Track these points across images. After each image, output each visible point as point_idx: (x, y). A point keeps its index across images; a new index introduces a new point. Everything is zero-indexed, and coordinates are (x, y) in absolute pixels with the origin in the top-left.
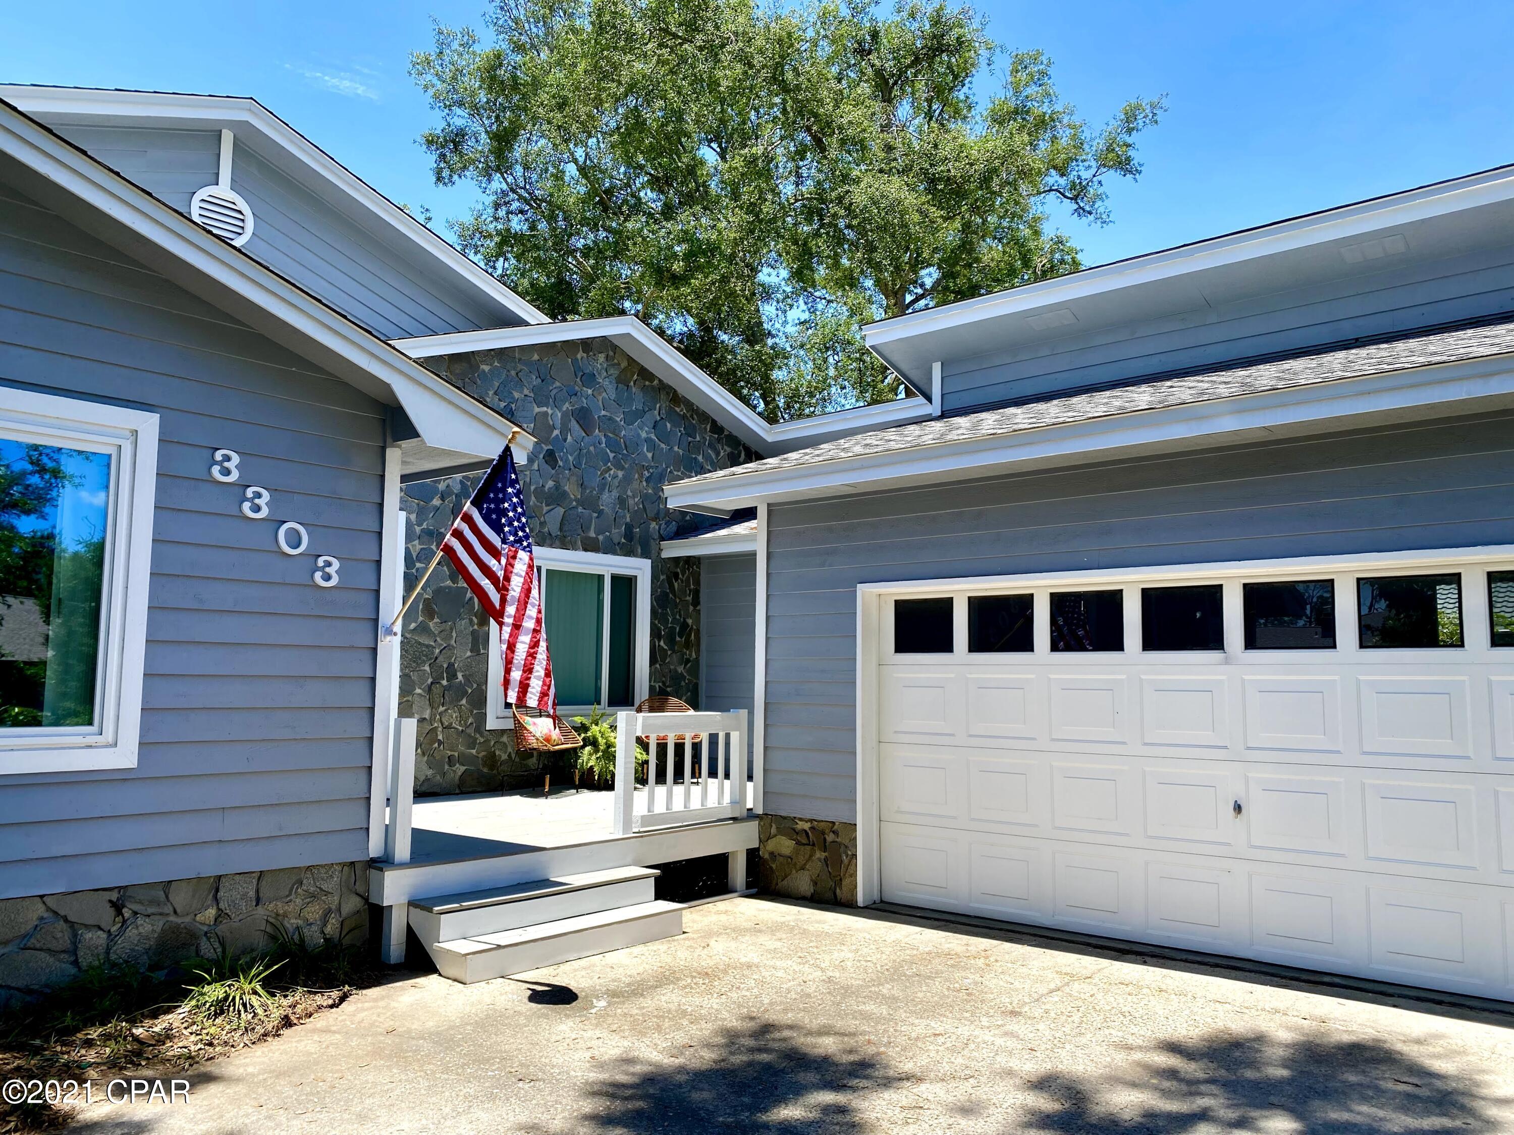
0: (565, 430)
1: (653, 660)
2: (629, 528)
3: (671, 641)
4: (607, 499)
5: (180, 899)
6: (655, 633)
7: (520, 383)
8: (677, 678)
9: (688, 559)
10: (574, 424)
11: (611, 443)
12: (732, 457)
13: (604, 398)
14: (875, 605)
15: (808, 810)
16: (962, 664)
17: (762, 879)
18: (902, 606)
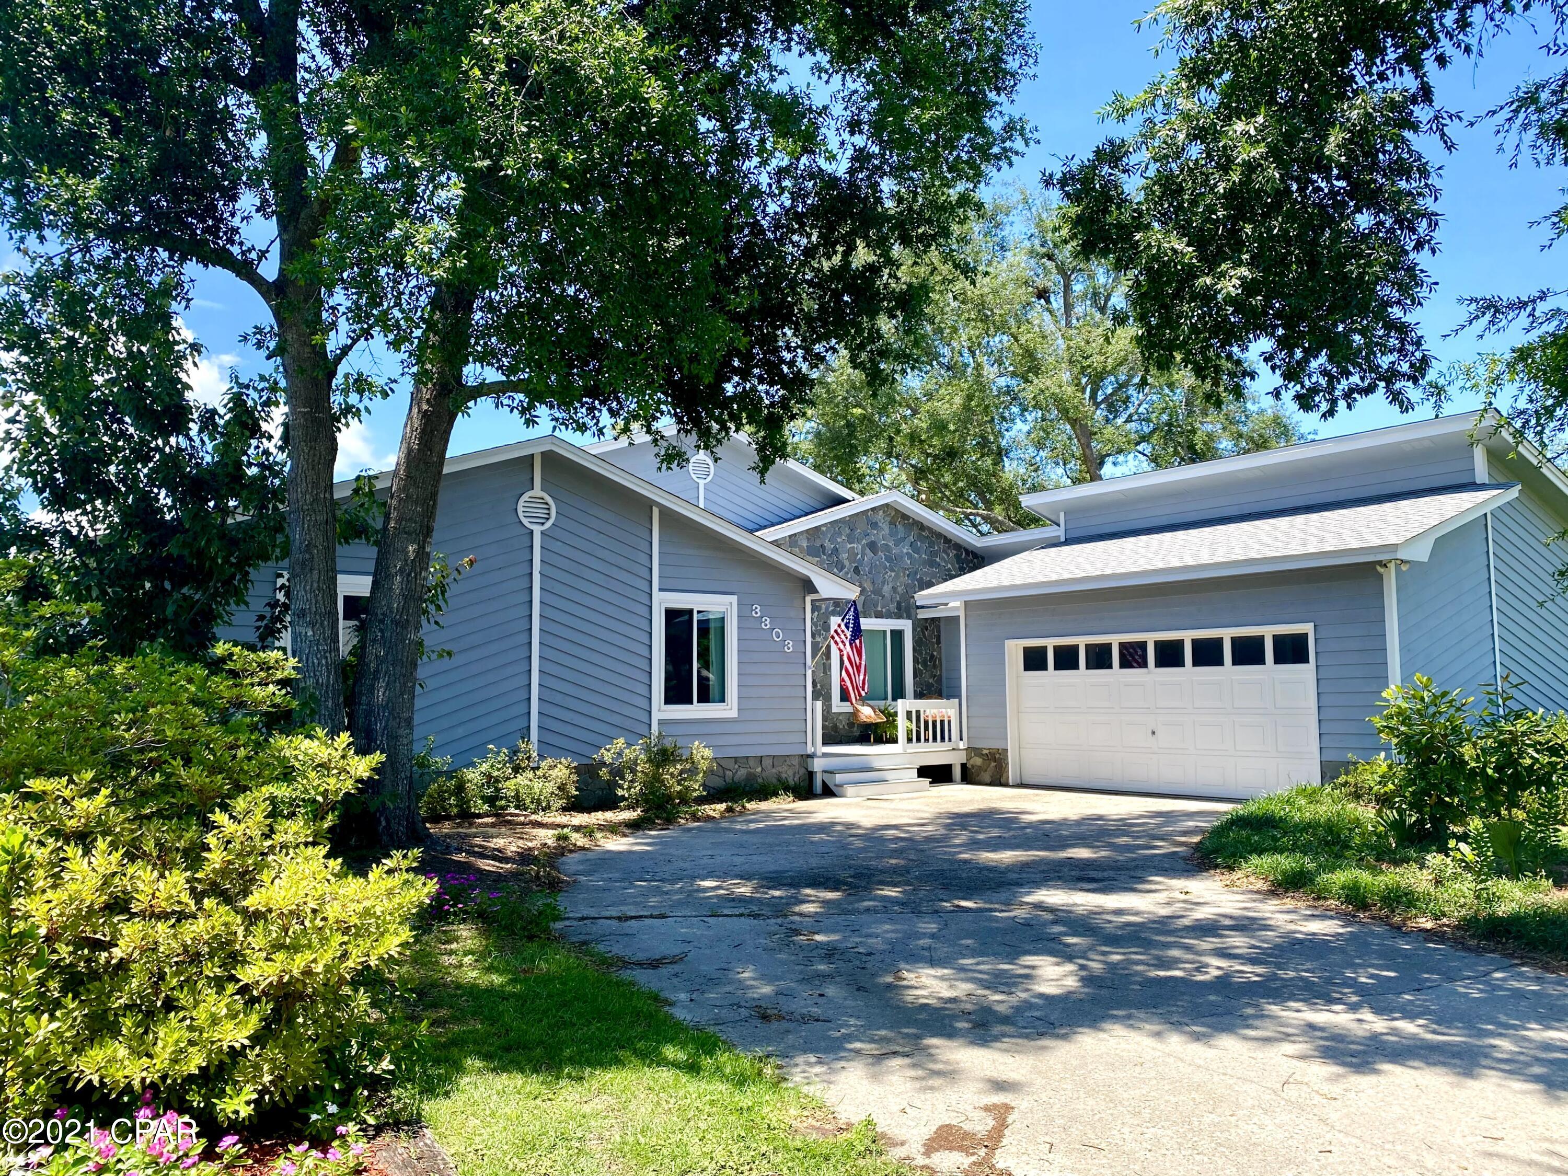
0: (863, 554)
1: (915, 676)
2: (899, 603)
3: (925, 664)
4: (887, 589)
5: (751, 763)
6: (915, 660)
7: (840, 534)
8: (929, 686)
9: (933, 619)
10: (868, 551)
11: (888, 559)
12: (958, 557)
13: (883, 534)
14: (1014, 650)
15: (987, 744)
16: (1051, 676)
17: (969, 777)
18: (1026, 650)
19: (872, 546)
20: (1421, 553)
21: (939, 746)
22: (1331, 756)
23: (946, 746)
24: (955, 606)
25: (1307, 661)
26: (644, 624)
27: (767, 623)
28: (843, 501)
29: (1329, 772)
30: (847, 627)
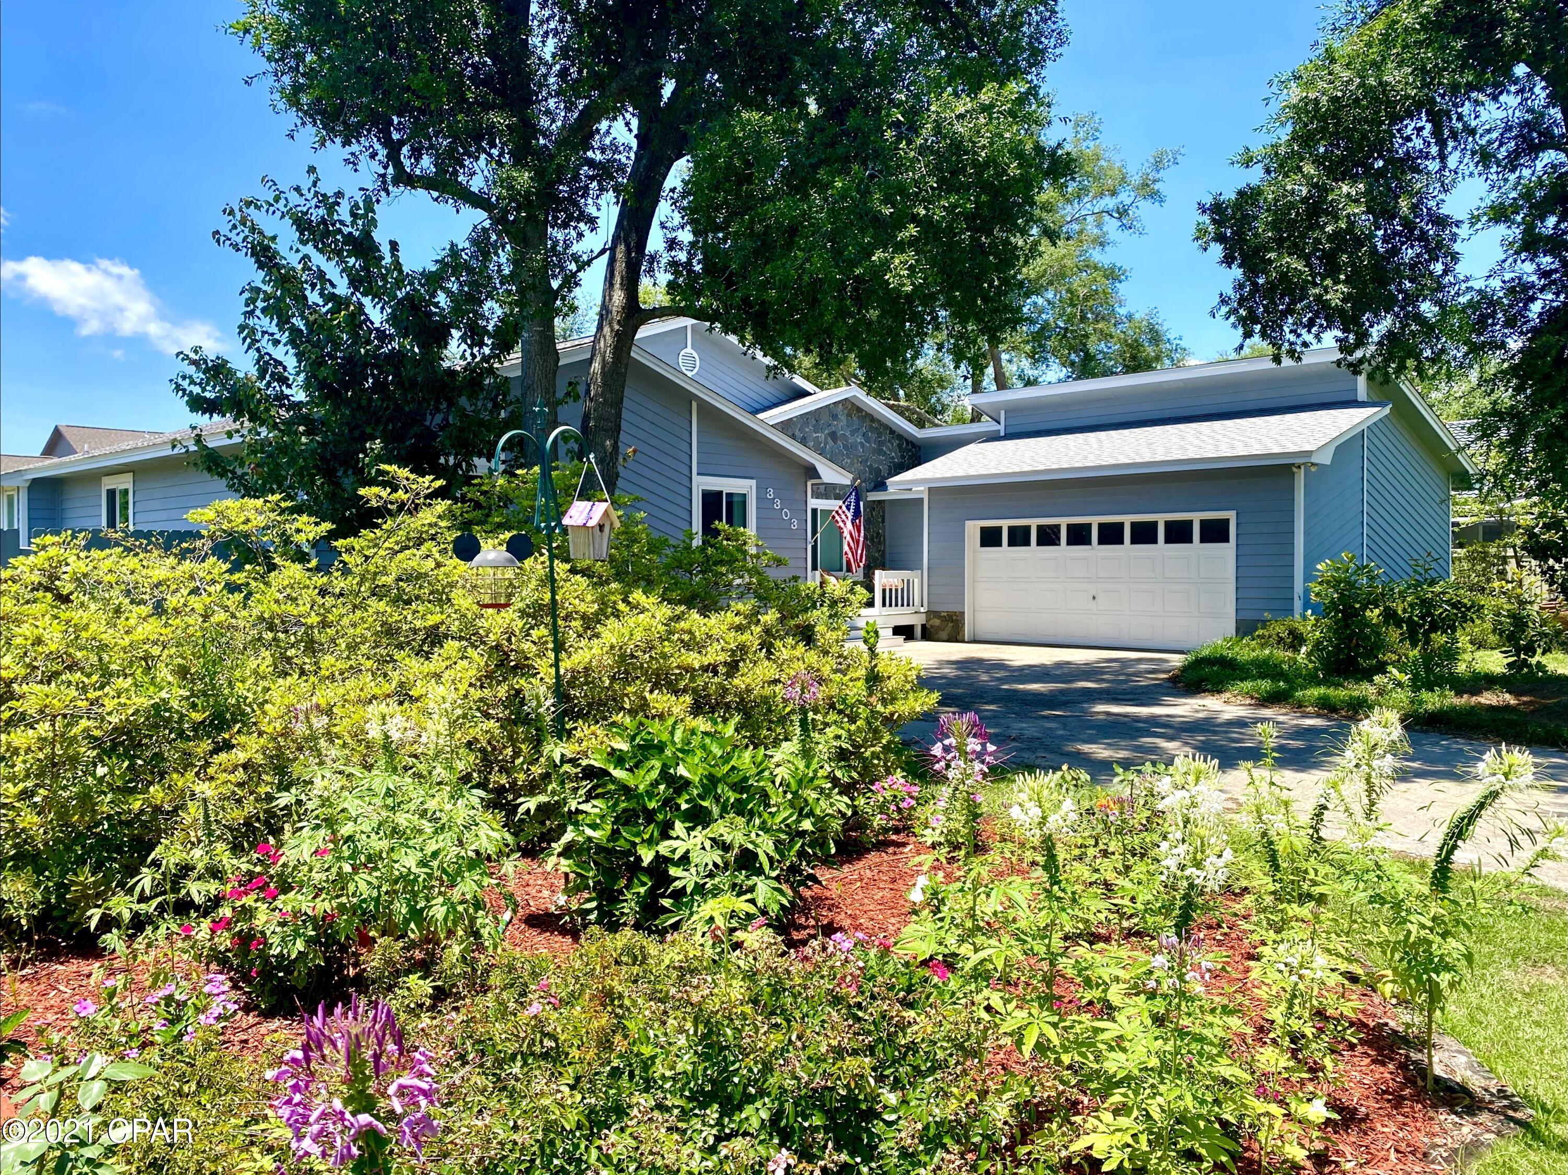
0: (826, 443)
7: (807, 425)
8: (875, 559)
9: (879, 502)
10: (829, 440)
11: (845, 447)
12: (900, 446)
13: (841, 425)
14: (973, 529)
15: (945, 607)
16: (1005, 551)
17: (927, 635)
18: (983, 529)
19: (833, 436)
20: (1325, 459)
21: (906, 610)
22: (1248, 615)
23: (911, 610)
24: (920, 491)
25: (1226, 540)
26: (685, 503)
27: (778, 505)
28: (806, 394)
29: (1245, 628)
30: (848, 508)
